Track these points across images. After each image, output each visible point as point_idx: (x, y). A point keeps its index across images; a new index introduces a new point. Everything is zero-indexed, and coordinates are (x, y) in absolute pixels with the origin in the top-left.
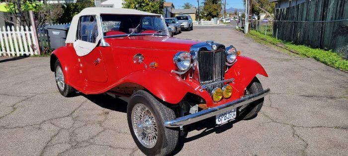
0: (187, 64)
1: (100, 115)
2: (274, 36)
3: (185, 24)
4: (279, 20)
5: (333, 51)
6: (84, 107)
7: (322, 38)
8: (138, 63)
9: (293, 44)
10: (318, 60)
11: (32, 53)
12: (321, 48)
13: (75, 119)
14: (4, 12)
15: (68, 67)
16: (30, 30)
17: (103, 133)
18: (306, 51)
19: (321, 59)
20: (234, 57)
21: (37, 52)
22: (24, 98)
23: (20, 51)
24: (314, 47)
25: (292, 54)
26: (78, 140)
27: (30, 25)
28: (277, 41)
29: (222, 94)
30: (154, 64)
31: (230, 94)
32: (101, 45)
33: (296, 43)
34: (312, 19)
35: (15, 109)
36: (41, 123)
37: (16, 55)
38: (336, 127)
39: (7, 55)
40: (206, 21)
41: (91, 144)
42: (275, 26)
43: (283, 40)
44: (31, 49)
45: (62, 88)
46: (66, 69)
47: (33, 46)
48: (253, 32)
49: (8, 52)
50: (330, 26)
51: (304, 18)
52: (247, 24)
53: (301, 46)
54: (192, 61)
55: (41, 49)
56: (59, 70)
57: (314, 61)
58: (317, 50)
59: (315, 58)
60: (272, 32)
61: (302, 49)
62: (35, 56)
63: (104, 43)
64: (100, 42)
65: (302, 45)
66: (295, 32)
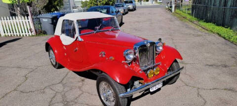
0: (132, 56)
1: (79, 82)
2: (192, 14)
3: (130, 6)
4: (195, 4)
5: (231, 29)
6: (69, 76)
7: (224, 19)
8: (102, 57)
9: (204, 21)
10: (220, 35)
11: (30, 34)
12: (223, 26)
13: (64, 85)
14: (9, 4)
15: (57, 50)
16: (28, 19)
17: (82, 95)
18: (213, 28)
19: (222, 35)
20: (161, 48)
21: (34, 33)
22: (31, 70)
23: (22, 32)
24: (218, 25)
25: (203, 30)
26: (68, 100)
27: (28, 15)
28: (194, 19)
29: (154, 73)
30: (112, 58)
31: (158, 73)
32: (78, 40)
33: (207, 21)
34: (218, 5)
35: (27, 78)
36: (44, 89)
37: (20, 35)
38: (225, 89)
39: (14, 35)
40: (145, 2)
41: (76, 103)
42: (193, 8)
43: (198, 18)
44: (30, 32)
45: (54, 63)
46: (56, 51)
47: (31, 29)
48: (177, 11)
49: (15, 34)
50: (230, 11)
51: (213, 4)
52: (173, 6)
53: (210, 24)
54: (135, 53)
55: (36, 31)
56: (51, 52)
57: (217, 36)
58: (220, 27)
59: (218, 34)
60: (190, 12)
61: (210, 26)
62: (32, 36)
63: (80, 39)
64: (77, 38)
65: (210, 22)
66: (206, 13)
